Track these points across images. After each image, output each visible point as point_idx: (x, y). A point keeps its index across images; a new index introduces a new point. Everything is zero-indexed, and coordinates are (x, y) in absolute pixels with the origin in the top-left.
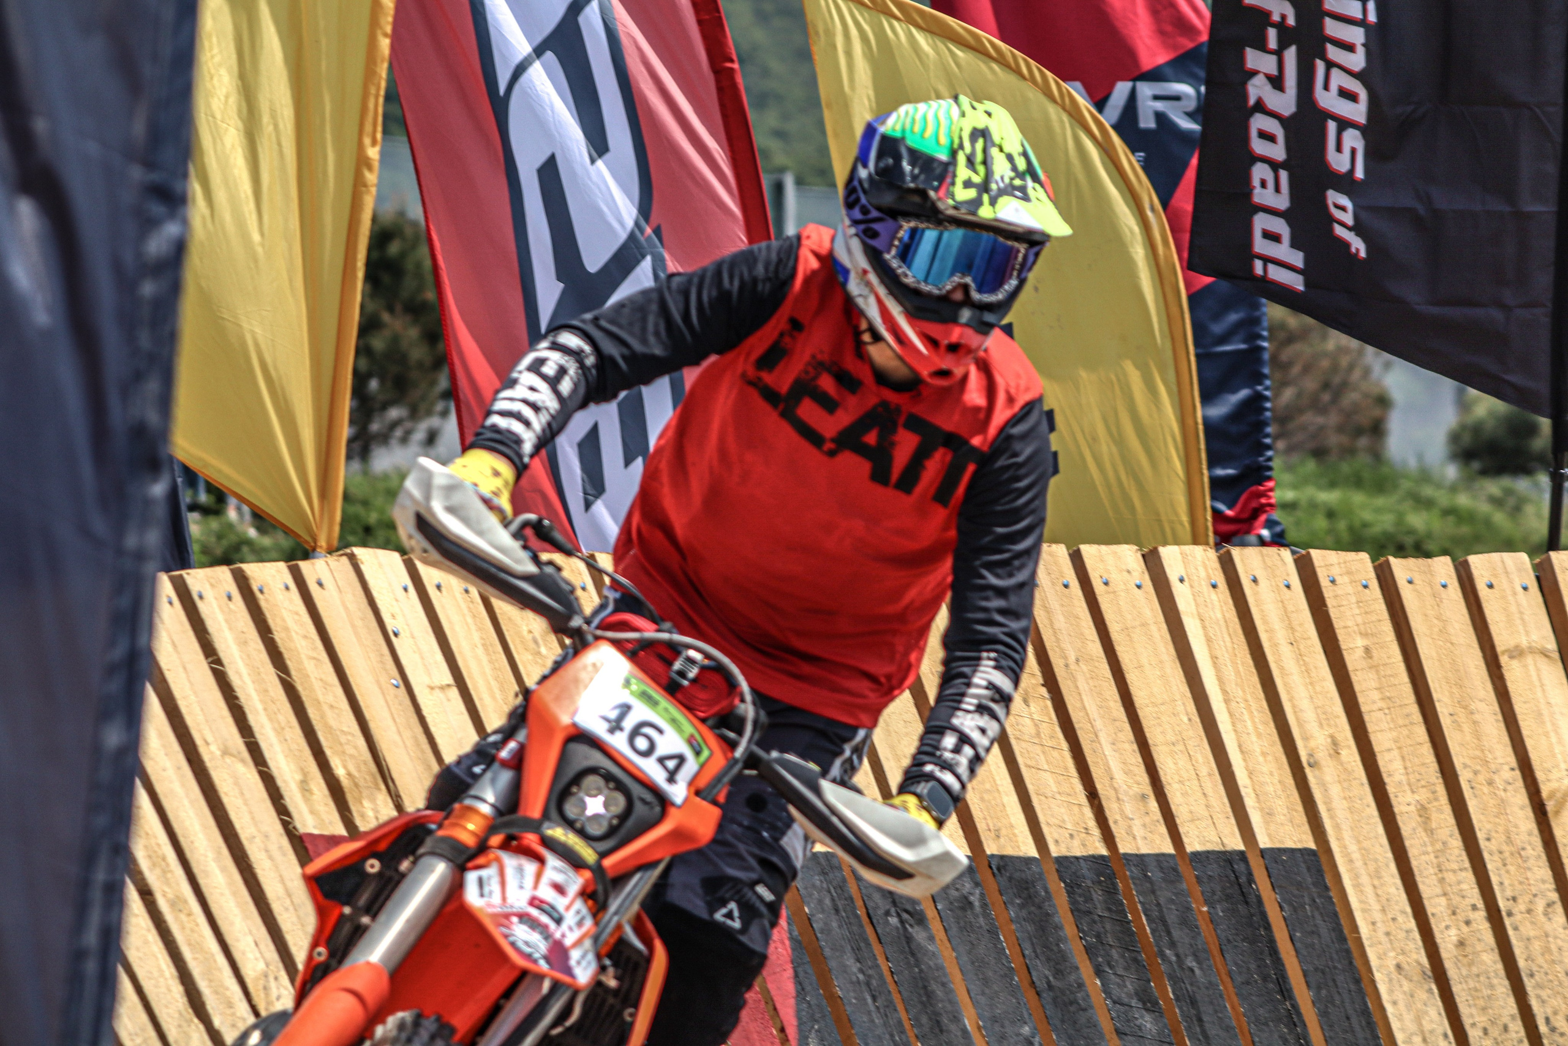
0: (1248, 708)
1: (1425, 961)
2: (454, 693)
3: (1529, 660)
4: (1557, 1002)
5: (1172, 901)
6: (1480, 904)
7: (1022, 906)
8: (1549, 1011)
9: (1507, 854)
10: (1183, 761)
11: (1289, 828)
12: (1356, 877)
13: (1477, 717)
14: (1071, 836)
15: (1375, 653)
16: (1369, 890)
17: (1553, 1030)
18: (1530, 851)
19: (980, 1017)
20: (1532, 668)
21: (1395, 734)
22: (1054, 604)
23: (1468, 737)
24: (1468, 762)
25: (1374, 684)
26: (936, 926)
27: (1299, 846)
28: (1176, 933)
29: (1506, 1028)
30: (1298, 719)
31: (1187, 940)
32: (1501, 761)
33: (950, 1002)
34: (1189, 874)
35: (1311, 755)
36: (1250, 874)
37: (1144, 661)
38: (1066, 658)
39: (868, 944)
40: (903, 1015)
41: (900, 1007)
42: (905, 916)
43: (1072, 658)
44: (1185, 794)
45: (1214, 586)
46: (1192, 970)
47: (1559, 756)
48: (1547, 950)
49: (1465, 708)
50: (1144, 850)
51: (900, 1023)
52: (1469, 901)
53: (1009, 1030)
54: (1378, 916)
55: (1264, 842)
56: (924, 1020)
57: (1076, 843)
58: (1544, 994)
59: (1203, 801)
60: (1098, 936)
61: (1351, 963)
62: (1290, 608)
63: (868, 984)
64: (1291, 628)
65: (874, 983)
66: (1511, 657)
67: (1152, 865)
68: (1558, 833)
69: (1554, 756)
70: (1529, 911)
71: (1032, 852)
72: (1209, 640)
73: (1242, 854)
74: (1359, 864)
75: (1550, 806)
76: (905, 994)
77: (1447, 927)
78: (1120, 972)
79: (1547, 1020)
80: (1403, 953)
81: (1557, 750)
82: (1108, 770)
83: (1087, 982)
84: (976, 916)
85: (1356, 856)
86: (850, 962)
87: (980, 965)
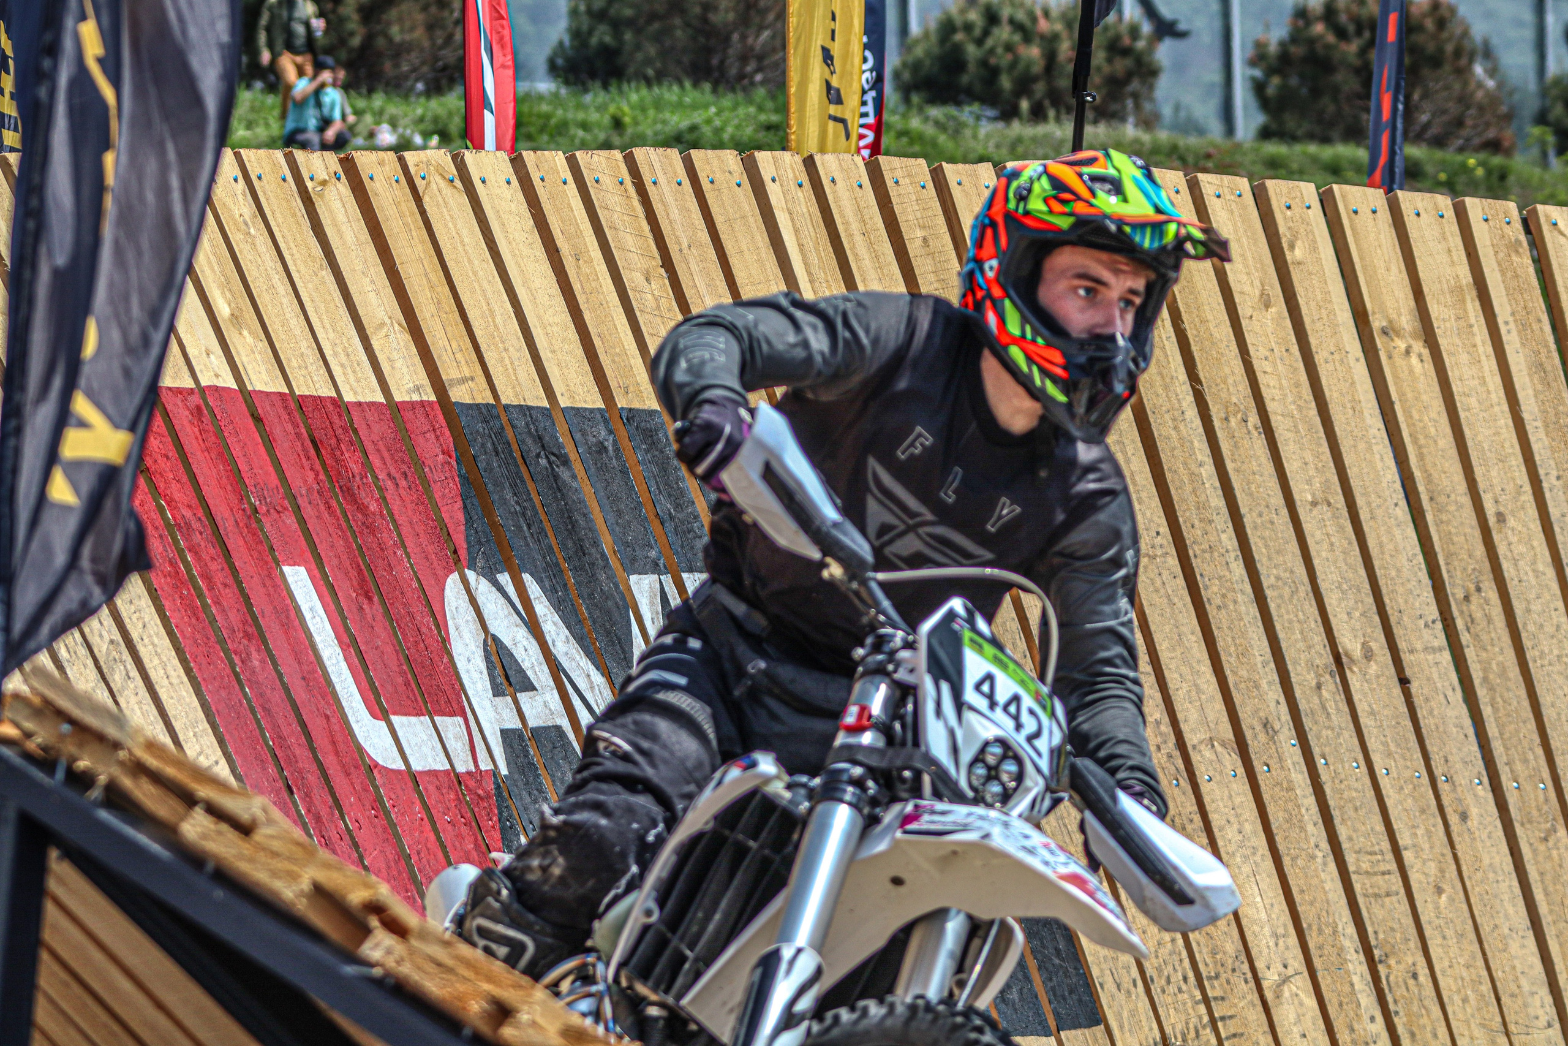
7: (647, 451)
15: (932, 242)
19: (615, 543)
22: (670, 199)
25: (931, 268)
26: (577, 467)
33: (590, 529)
37: (744, 247)
38: (680, 244)
39: (523, 481)
40: (553, 541)
41: (550, 533)
42: (553, 458)
43: (685, 245)
45: (800, 186)
51: (550, 548)
53: (638, 552)
56: (570, 544)
62: (862, 204)
63: (524, 514)
64: (863, 221)
65: (529, 513)
72: (796, 231)
76: (554, 523)
84: (610, 459)
86: (509, 495)
87: (613, 499)
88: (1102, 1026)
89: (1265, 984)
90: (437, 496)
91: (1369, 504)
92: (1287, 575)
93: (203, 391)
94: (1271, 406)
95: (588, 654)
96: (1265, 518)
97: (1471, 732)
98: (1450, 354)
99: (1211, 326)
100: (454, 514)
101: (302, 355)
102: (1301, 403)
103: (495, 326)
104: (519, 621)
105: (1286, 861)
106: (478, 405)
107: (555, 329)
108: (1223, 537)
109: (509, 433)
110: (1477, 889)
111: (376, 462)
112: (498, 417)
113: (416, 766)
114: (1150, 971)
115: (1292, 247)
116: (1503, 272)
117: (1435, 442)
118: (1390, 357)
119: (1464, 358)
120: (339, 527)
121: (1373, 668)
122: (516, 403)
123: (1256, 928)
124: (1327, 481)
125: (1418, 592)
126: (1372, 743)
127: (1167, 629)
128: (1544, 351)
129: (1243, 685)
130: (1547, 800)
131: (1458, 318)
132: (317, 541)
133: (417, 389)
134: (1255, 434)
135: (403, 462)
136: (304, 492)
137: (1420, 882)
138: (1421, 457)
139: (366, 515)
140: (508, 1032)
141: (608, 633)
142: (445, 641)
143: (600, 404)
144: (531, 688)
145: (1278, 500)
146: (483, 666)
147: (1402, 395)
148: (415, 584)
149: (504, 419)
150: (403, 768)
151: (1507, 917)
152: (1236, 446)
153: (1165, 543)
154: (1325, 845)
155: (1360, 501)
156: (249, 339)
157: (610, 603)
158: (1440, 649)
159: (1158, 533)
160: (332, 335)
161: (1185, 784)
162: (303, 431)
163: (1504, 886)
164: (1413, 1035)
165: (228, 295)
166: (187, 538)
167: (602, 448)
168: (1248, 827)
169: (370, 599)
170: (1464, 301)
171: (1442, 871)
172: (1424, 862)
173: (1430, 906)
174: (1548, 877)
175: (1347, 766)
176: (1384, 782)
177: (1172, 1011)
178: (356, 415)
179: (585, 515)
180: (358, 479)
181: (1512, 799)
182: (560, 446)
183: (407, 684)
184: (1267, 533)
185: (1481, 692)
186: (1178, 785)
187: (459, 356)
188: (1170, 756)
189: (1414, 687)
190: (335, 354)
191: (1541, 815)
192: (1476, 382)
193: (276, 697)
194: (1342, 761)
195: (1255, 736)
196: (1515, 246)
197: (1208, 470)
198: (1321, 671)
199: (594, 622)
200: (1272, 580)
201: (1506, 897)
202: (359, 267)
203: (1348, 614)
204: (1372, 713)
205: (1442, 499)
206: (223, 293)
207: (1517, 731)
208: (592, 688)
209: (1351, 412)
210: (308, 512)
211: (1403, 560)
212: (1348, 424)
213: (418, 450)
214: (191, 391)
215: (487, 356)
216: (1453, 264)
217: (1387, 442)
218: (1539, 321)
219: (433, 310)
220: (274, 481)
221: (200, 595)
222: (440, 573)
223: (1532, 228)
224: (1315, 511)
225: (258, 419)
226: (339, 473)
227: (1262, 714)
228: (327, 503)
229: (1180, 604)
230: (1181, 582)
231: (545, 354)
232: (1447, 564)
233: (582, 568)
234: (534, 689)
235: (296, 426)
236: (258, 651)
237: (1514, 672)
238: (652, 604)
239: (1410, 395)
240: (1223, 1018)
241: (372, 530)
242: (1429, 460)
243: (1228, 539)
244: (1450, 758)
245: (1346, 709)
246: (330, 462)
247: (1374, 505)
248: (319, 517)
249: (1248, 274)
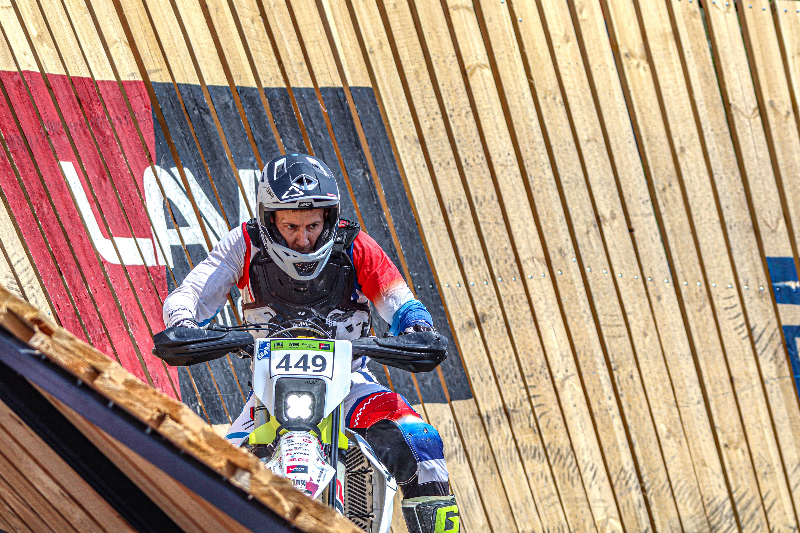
0: (345, 28)
1: (416, 135)
2: (12, 10)
3: (461, 11)
4: (469, 153)
5: (312, 107)
6: (439, 112)
7: (250, 108)
8: (466, 156)
9: (450, 91)
10: (317, 49)
11: (361, 78)
12: (388, 99)
13: (439, 34)
14: (271, 79)
15: (398, 6)
16: (393, 105)
17: (468, 164)
18: (460, 91)
19: (232, 153)
20: (462, 14)
21: (405, 40)
23: (436, 43)
24: (435, 53)
25: (397, 19)
26: (214, 115)
27: (365, 86)
28: (314, 121)
29: (448, 163)
30: (366, 33)
31: (318, 124)
32: (449, 52)
33: (220, 147)
34: (319, 95)
35: (371, 48)
36: (345, 97)
37: (302, 6)
38: (269, 4)
39: (186, 122)
40: (200, 152)
42: (201, 110)
43: (272, 5)
44: (318, 63)
46: (320, 136)
47: (473, 52)
48: (465, 131)
49: (435, 30)
50: (301, 86)
51: (199, 155)
52: (435, 111)
53: (244, 159)
54: (397, 116)
55: (351, 84)
56: (209, 154)
57: (273, 82)
58: (464, 149)
59: (326, 66)
60: (282, 121)
61: (386, 136)
63: (186, 138)
65: (188, 138)
66: (454, 9)
67: (304, 92)
68: (471, 83)
69: (470, 51)
70: (459, 115)
71: (254, 85)
73: (341, 89)
74: (390, 94)
75: (468, 72)
76: (201, 143)
77: (425, 121)
78: (291, 136)
79: (466, 160)
80: (408, 131)
81: (472, 49)
82: (287, 52)
83: (277, 140)
84: (231, 112)
85: (389, 90)
86: (178, 129)
87: (232, 132)
88: (473, 399)
89: (556, 380)
90: (142, 128)
91: (616, 141)
92: (574, 176)
93: (21, 73)
94: (568, 92)
95: (217, 209)
96: (563, 148)
97: (664, 256)
98: (659, 67)
99: (539, 51)
100: (150, 137)
101: (74, 56)
102: (583, 90)
103: (174, 44)
104: (181, 191)
105: (569, 319)
106: (164, 84)
107: (205, 46)
108: (542, 157)
109: (179, 98)
110: (665, 335)
111: (110, 110)
112: (174, 89)
113: (127, 263)
114: (498, 372)
115: (581, 12)
116: (687, 27)
117: (651, 111)
118: (629, 68)
119: (666, 69)
120: (90, 142)
121: (616, 223)
122: (183, 82)
123: (552, 352)
124: (595, 129)
125: (639, 186)
126: (614, 261)
127: (512, 202)
128: (707, 67)
129: (549, 231)
130: (701, 291)
131: (664, 49)
132: (79, 149)
133: (133, 74)
134: (559, 105)
135: (124, 111)
136: (72, 125)
137: (636, 331)
138: (643, 119)
139: (104, 137)
140: (98, 382)
141: (228, 198)
142: (143, 200)
143: (227, 84)
144: (186, 225)
145: (570, 138)
146: (162, 214)
147: (634, 87)
148: (129, 172)
149: (177, 91)
150: (119, 263)
151: (679, 349)
152: (550, 111)
153: (512, 159)
154: (589, 312)
155: (612, 140)
156: (47, 48)
157: (229, 184)
158: (650, 214)
159: (509, 154)
160: (89, 46)
161: (519, 280)
162: (73, 94)
163: (678, 333)
164: (630, 406)
165: (36, 25)
166: (11, 146)
167: (227, 106)
168: (550, 301)
169: (105, 179)
170: (666, 41)
171: (647, 325)
172: (638, 320)
173: (641, 342)
174: (700, 330)
175: (601, 272)
176: (620, 281)
177: (509, 392)
178: (101, 87)
179: (217, 139)
180: (101, 119)
181: (684, 290)
182: (205, 104)
183: (123, 221)
184: (564, 155)
185: (670, 237)
186: (515, 280)
187: (155, 58)
188: (512, 266)
189: (636, 234)
190: (91, 56)
191: (697, 298)
192: (671, 82)
193: (55, 227)
194: (598, 270)
195: (555, 256)
196: (694, 14)
197: (535, 123)
198: (589, 225)
199: (220, 193)
200: (566, 179)
201: (679, 339)
202: (104, 12)
203: (604, 196)
204: (614, 246)
205: (653, 140)
206: (34, 24)
207: (687, 256)
208: (218, 226)
209: (608, 95)
210: (75, 135)
211: (632, 170)
212: (607, 101)
213: (132, 105)
214: (16, 73)
215: (169, 59)
216: (662, 22)
217: (626, 110)
218: (705, 51)
219: (143, 36)
220: (57, 119)
221: (17, 175)
222: (141, 166)
223: (703, 4)
224: (589, 145)
225: (50, 88)
226: (91, 116)
227: (559, 245)
228: (84, 130)
229: (519, 190)
230: (520, 179)
231: (198, 58)
232: (655, 172)
233: (215, 166)
234: (188, 225)
235: (69, 92)
236: (46, 203)
237: (687, 226)
238: (250, 184)
239: (638, 88)
240: (534, 396)
241: (107, 144)
242: (647, 120)
243: (545, 158)
244: (653, 269)
245: (602, 244)
246: (87, 110)
247: (619, 142)
248: (80, 138)
249: (559, 25)
